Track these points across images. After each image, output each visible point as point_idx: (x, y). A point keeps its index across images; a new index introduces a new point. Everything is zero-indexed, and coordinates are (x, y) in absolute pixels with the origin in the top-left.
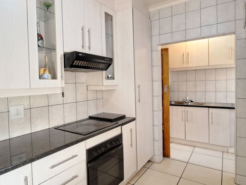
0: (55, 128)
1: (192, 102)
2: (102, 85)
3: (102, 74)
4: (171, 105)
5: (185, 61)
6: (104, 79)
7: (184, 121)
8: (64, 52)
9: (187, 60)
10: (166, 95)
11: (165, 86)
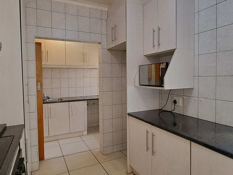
5: (44, 59)
7: (47, 118)
9: (46, 57)
10: (40, 93)
11: (39, 83)
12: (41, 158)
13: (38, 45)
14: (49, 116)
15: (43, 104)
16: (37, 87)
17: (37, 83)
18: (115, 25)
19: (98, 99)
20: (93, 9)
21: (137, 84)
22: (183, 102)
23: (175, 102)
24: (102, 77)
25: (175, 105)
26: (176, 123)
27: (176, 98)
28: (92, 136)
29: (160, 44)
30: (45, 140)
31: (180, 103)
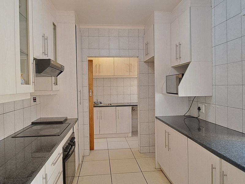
0: (12, 137)
1: (101, 103)
2: (52, 90)
3: (52, 79)
4: (94, 107)
5: (97, 71)
6: (53, 85)
7: (98, 119)
8: (34, 58)
9: (99, 70)
10: (91, 98)
11: (90, 91)
12: (92, 148)
13: (91, 62)
14: (100, 118)
15: (94, 108)
16: (89, 93)
17: (89, 90)
18: (147, 42)
19: (137, 105)
20: (131, 29)
21: (165, 92)
22: (206, 109)
23: (199, 109)
24: (139, 86)
25: (199, 111)
26: (200, 129)
27: (200, 105)
28: (135, 138)
29: (181, 58)
30: (95, 137)
31: (203, 110)
